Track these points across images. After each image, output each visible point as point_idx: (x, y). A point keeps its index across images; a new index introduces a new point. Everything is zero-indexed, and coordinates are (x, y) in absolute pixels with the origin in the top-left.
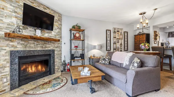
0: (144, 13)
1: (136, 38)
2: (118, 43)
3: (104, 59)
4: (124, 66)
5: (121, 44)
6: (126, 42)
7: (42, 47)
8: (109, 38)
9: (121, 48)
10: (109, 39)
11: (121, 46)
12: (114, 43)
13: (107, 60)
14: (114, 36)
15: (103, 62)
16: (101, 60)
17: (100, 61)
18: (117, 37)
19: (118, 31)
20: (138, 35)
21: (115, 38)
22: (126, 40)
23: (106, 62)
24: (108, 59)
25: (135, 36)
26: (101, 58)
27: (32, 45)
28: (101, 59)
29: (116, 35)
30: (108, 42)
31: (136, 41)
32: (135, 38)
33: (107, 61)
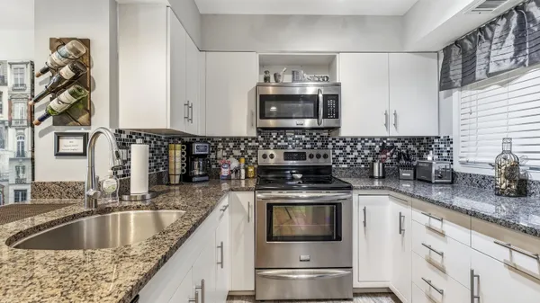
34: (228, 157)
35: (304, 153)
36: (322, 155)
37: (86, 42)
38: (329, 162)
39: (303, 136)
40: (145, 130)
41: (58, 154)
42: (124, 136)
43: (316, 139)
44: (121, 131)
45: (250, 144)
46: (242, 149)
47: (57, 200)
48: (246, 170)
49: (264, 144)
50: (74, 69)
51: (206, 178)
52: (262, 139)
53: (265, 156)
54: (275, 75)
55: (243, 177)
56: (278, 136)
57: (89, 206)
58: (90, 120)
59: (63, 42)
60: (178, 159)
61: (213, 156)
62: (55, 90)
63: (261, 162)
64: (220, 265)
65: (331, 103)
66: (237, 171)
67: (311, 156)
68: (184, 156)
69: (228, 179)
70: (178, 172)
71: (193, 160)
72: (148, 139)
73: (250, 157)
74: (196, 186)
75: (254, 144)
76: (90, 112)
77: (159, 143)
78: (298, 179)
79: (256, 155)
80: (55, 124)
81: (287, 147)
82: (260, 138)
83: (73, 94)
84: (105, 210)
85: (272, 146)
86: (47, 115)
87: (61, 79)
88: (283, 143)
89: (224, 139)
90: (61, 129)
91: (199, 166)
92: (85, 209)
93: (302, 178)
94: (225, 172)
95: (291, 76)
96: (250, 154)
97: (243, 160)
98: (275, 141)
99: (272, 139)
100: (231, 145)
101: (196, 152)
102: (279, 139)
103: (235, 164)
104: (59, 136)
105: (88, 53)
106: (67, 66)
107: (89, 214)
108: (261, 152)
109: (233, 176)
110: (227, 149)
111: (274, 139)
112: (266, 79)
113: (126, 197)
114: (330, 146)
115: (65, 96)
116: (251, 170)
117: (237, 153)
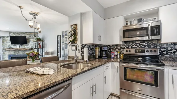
7: (23, 53)
10: (58, 45)
12: (63, 50)
18: (65, 42)
19: (66, 35)
27: (18, 52)
30: (58, 48)
34: (114, 51)
35: (144, 50)
36: (153, 51)
37: (76, 25)
38: (158, 53)
39: (144, 43)
40: (89, 44)
41: (72, 50)
42: (84, 46)
43: (150, 44)
44: (83, 45)
45: (122, 47)
46: (119, 49)
47: (71, 60)
48: (120, 56)
49: (127, 47)
50: (74, 31)
51: (107, 57)
52: (126, 45)
53: (127, 51)
54: (130, 22)
55: (118, 58)
56: (133, 44)
57: (75, 61)
58: (77, 42)
59: (72, 25)
60: (98, 51)
61: (109, 51)
62: (71, 36)
63: (126, 53)
64: (105, 83)
65: (155, 29)
66: (116, 56)
67: (147, 51)
68: (99, 51)
69: (114, 58)
70: (98, 55)
71: (102, 52)
72: (90, 46)
73: (122, 51)
74: (103, 59)
75: (123, 47)
76: (77, 40)
77: (94, 47)
78: (140, 60)
79: (123, 50)
80: (72, 43)
81: (136, 48)
82: (125, 45)
83: (74, 37)
84: (78, 63)
85: (130, 47)
86: (70, 42)
87: (72, 34)
88: (135, 46)
89: (113, 45)
90: (72, 45)
91: (104, 54)
92: (74, 62)
93: (142, 60)
94: (113, 56)
95: (137, 21)
96: (122, 50)
97: (119, 52)
98: (132, 46)
99: (130, 45)
100: (115, 47)
101: (103, 49)
102: (133, 45)
103: (116, 53)
104: (72, 46)
105: (77, 27)
106: (73, 31)
107: (75, 63)
108: (125, 50)
109: (115, 57)
110: (114, 49)
111: (131, 45)
112: (126, 24)
113: (83, 60)
114: (158, 47)
115: (72, 37)
116: (121, 56)
117: (117, 50)
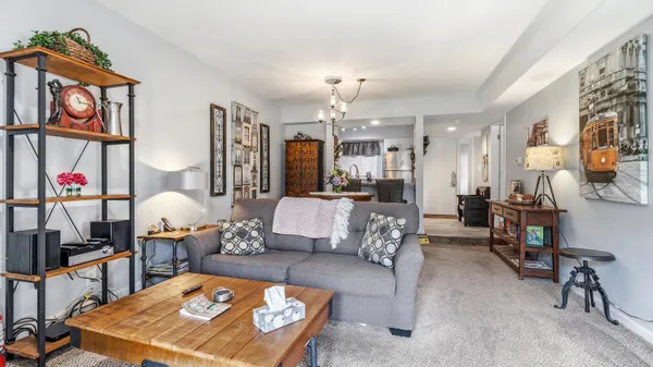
0: (338, 82)
1: (292, 151)
2: (247, 165)
3: (242, 234)
4: (334, 247)
5: (254, 168)
6: (265, 163)
8: (221, 142)
9: (254, 185)
10: (219, 145)
11: (254, 177)
12: (237, 165)
13: (254, 233)
14: (238, 136)
15: (243, 245)
16: (229, 240)
17: (229, 246)
18: (245, 142)
19: (247, 120)
20: (294, 141)
21: (240, 143)
22: (265, 154)
23: (256, 245)
24: (259, 230)
25: (288, 142)
26: (227, 230)
28: (228, 235)
29: (240, 132)
30: (219, 157)
31: (291, 159)
32: (287, 152)
33: (256, 239)
